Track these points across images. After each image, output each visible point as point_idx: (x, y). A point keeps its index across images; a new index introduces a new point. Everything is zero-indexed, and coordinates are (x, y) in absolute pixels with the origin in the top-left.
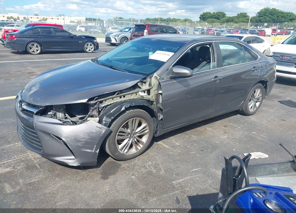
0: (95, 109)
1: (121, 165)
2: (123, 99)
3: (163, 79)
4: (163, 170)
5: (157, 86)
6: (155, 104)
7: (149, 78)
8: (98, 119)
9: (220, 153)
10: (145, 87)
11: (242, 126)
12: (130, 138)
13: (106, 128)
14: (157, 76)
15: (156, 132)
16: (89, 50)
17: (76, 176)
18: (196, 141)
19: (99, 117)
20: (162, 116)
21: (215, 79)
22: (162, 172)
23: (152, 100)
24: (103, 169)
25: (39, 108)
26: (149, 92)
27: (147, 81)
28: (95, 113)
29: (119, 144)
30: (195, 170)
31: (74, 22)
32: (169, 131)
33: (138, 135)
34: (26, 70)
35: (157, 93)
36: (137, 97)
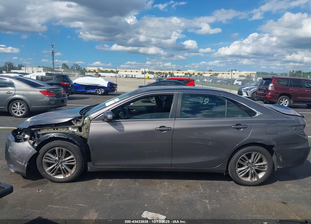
2: (56, 131)
5: (89, 125)
7: (83, 118)
8: (32, 142)
12: (58, 164)
13: (33, 149)
14: (90, 117)
26: (80, 128)
27: (81, 120)
31: (243, 76)
33: (66, 163)
36: (68, 131)
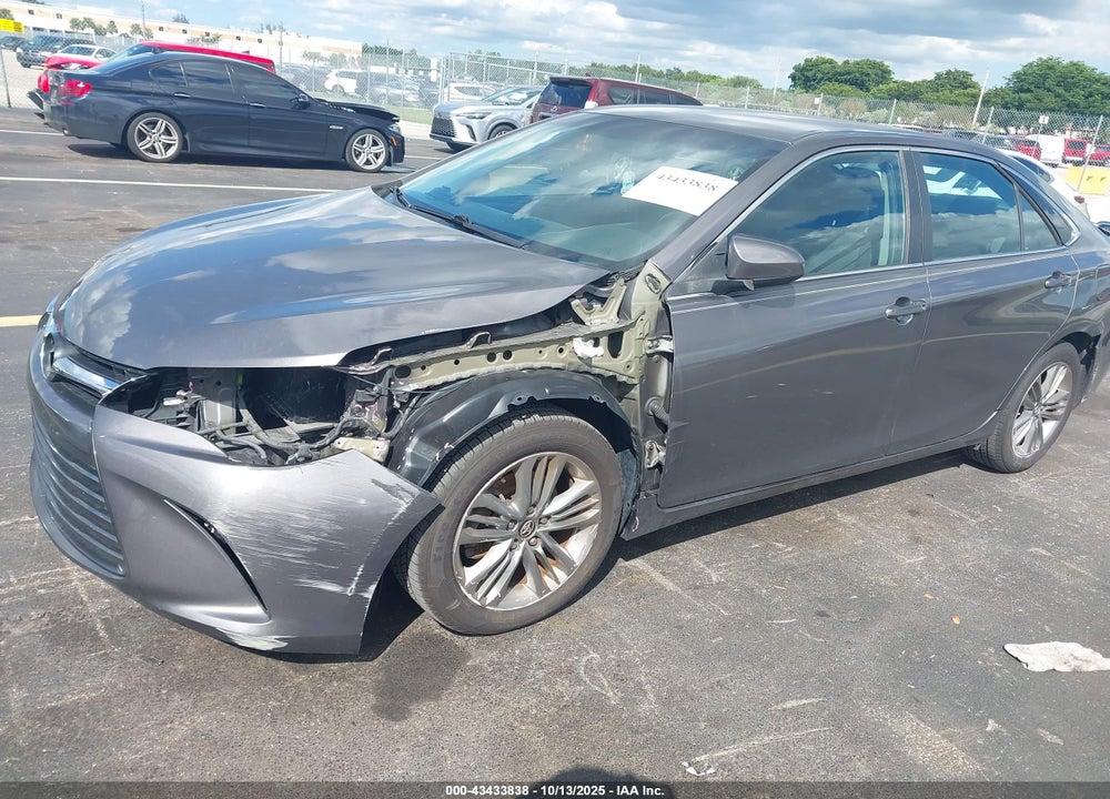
0: (372, 399)
1: (463, 656)
2: (500, 365)
3: (682, 289)
4: (651, 696)
5: (655, 316)
6: (638, 397)
7: (622, 281)
8: (381, 446)
9: (900, 634)
10: (602, 319)
11: (984, 518)
12: (516, 540)
13: (416, 490)
14: (658, 275)
15: (629, 521)
16: (368, 162)
17: (262, 694)
18: (793, 568)
19: (387, 438)
20: (662, 454)
21: (898, 311)
22: (648, 706)
23: (624, 379)
24: (387, 669)
25: (124, 373)
26: (615, 340)
27: (610, 292)
28: (373, 417)
29: (468, 562)
30: (794, 703)
31: (317, 57)
32: (686, 517)
33: (551, 526)
34: (112, 215)
35: (649, 352)
36: (562, 361)
